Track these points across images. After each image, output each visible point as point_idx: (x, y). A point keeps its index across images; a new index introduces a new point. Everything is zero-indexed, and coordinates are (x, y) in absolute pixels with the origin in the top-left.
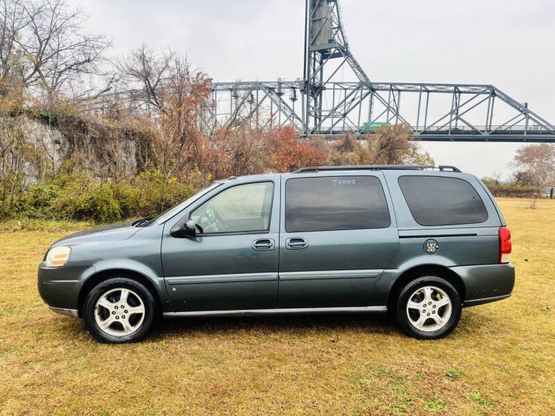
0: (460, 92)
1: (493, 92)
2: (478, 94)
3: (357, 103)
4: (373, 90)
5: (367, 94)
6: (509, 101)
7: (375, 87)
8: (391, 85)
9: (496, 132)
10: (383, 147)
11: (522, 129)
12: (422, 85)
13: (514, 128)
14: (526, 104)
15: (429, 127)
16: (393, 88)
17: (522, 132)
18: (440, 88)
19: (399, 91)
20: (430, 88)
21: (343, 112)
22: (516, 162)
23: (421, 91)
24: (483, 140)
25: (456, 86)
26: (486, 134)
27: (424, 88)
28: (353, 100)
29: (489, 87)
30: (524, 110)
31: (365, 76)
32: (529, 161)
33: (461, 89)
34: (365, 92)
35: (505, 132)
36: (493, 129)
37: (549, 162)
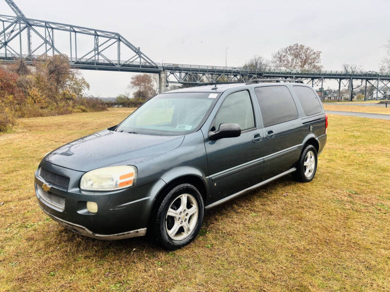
0: (98, 36)
1: (119, 39)
2: (111, 38)
3: (17, 35)
4: (29, 25)
5: (25, 28)
6: (129, 45)
7: (31, 23)
8: (46, 23)
9: (124, 65)
10: (51, 72)
11: (138, 64)
12: (71, 26)
13: (134, 63)
14: (139, 48)
15: (80, 59)
16: (47, 25)
17: (138, 66)
18: (85, 31)
19: (52, 28)
20: (76, 30)
21: (3, 41)
22: (132, 85)
23: (70, 31)
24: (117, 70)
25: (95, 31)
26: (118, 66)
27: (72, 29)
28: (12, 31)
29: (117, 34)
30: (138, 52)
31: (20, 12)
32: (139, 85)
33: (99, 33)
34: (23, 26)
35: (129, 65)
36: (122, 63)
37: (149, 85)
